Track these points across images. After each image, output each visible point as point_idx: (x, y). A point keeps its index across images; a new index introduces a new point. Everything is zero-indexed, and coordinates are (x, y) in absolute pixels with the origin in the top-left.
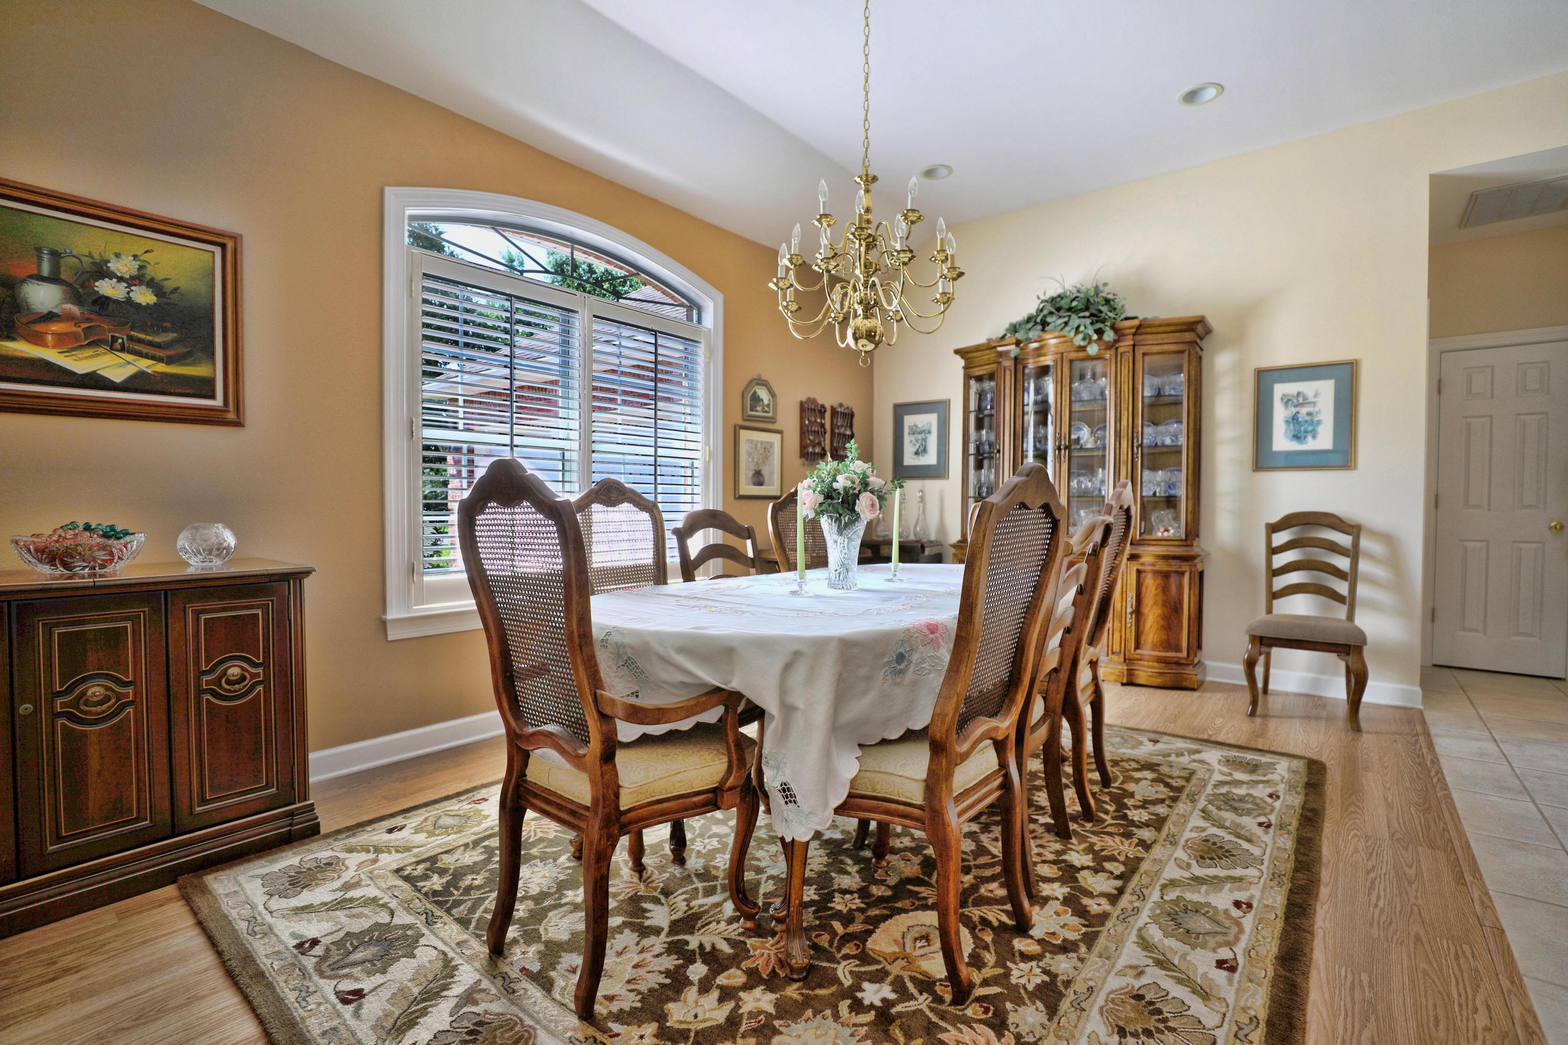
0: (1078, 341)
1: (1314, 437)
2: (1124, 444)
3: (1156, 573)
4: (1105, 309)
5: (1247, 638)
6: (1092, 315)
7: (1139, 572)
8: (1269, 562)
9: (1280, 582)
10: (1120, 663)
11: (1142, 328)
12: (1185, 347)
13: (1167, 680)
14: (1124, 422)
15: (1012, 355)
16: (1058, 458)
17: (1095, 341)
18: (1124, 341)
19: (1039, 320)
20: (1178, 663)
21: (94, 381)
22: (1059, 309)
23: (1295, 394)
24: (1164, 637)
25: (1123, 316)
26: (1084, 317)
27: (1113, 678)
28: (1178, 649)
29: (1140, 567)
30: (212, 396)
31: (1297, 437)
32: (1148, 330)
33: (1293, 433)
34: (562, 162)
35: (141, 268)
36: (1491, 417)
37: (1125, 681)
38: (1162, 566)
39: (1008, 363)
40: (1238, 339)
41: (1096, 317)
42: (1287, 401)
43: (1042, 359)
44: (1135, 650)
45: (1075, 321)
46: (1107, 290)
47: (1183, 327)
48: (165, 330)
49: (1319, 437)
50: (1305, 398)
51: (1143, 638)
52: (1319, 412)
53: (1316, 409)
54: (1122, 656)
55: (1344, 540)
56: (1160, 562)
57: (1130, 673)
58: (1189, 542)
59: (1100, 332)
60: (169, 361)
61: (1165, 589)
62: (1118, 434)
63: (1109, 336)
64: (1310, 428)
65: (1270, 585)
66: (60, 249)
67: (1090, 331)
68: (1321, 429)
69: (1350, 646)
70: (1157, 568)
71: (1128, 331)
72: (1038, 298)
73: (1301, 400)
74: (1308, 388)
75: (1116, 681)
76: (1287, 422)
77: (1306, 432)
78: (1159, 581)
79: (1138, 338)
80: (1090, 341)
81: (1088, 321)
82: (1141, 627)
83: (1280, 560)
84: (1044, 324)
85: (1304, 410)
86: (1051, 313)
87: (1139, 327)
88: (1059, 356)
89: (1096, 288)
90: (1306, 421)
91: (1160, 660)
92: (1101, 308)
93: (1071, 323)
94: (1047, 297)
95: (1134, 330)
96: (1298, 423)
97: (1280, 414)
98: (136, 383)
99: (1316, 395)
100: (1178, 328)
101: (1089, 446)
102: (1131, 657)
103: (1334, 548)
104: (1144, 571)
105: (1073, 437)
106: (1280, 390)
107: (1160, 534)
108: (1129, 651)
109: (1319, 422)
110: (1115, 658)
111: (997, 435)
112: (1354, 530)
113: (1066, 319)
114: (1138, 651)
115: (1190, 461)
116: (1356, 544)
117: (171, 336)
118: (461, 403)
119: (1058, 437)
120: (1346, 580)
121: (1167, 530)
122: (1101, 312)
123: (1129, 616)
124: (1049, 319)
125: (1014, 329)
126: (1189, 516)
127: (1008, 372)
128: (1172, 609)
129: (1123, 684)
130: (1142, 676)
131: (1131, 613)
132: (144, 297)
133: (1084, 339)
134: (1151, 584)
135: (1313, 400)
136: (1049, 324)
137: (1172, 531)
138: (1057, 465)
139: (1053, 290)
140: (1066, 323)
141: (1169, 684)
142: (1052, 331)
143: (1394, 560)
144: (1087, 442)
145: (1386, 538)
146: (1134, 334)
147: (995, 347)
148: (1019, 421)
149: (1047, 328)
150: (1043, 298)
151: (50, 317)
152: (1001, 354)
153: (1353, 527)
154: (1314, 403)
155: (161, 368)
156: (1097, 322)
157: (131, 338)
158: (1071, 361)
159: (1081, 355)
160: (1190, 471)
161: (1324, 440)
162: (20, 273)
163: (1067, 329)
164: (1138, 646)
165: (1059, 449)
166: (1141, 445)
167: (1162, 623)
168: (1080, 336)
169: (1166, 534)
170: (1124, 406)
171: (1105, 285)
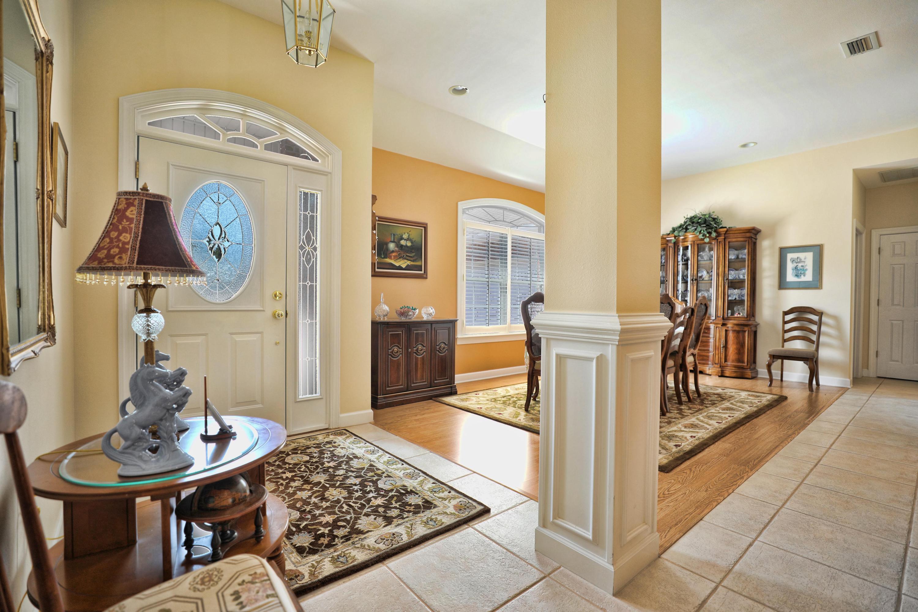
0: (701, 236)
1: (804, 276)
2: (720, 278)
3: (734, 331)
4: (712, 223)
5: (768, 356)
6: (707, 225)
7: (726, 331)
8: (783, 327)
9: (787, 335)
10: (718, 368)
11: (729, 231)
12: (747, 239)
13: (738, 375)
14: (720, 270)
15: (673, 242)
16: (692, 284)
17: (708, 237)
18: (720, 236)
19: (684, 227)
20: (743, 368)
21: (400, 268)
22: (693, 223)
23: (796, 258)
24: (737, 357)
25: (720, 226)
26: (704, 227)
27: (715, 374)
28: (743, 362)
29: (726, 329)
30: (421, 271)
31: (797, 276)
32: (731, 232)
33: (795, 274)
34: (503, 183)
35: (409, 236)
36: (904, 264)
37: (720, 375)
38: (737, 328)
39: (671, 245)
40: (772, 234)
41: (709, 226)
42: (793, 261)
43: (686, 243)
44: (725, 362)
45: (699, 229)
46: (714, 214)
47: (746, 231)
48: (413, 252)
49: (806, 276)
50: (800, 260)
51: (728, 358)
52: (806, 265)
53: (805, 264)
54: (719, 365)
55: (815, 318)
56: (735, 326)
57: (722, 372)
58: (748, 319)
59: (710, 233)
60: (413, 261)
61: (737, 338)
62: (718, 275)
63: (714, 235)
64: (803, 272)
65: (783, 337)
66: (395, 233)
67: (706, 233)
68: (807, 272)
69: (808, 358)
70: (734, 329)
71: (722, 233)
72: (684, 217)
73: (799, 260)
74: (802, 255)
75: (716, 375)
76: (793, 269)
77: (801, 273)
78: (735, 334)
79: (726, 235)
80: (706, 237)
81: (705, 228)
82: (727, 353)
83: (788, 326)
84: (687, 229)
85: (800, 265)
86: (689, 225)
87: (727, 231)
88: (692, 243)
89: (710, 214)
90: (801, 269)
91: (735, 367)
92: (711, 222)
93: (698, 229)
94: (689, 217)
95: (724, 232)
96: (798, 270)
97: (790, 266)
98: (408, 268)
99: (805, 258)
100: (744, 231)
101: (706, 279)
102: (723, 365)
103: (811, 321)
104: (729, 330)
105: (700, 275)
106: (790, 256)
107: (736, 315)
108: (722, 363)
109: (806, 270)
110: (716, 366)
111: (666, 274)
112: (820, 314)
113: (696, 227)
114: (726, 363)
115: (749, 285)
116: (820, 319)
117: (414, 254)
118: (472, 268)
119: (692, 275)
120: (815, 334)
121: (740, 314)
122: (711, 224)
123: (722, 349)
124: (688, 227)
125: (674, 230)
126: (748, 308)
127: (671, 248)
128: (740, 345)
129: (719, 376)
130: (727, 373)
131: (723, 347)
132: (409, 244)
133: (703, 236)
134: (731, 335)
135: (804, 260)
136: (688, 229)
137: (741, 314)
138: (692, 287)
139: (691, 214)
140: (696, 229)
141: (739, 376)
142: (690, 232)
143: (838, 327)
144: (705, 277)
145: (835, 318)
146: (725, 234)
147: (666, 238)
148: (676, 269)
149: (688, 231)
150: (686, 217)
151: (393, 252)
152: (668, 241)
153: (819, 313)
154: (804, 262)
155: (412, 263)
156: (709, 228)
157: (406, 255)
158: (698, 245)
159: (702, 242)
160: (749, 290)
161: (808, 277)
162: (388, 241)
163: (696, 231)
164: (726, 361)
165: (693, 280)
166: (728, 279)
167: (736, 351)
168: (701, 235)
169: (739, 315)
170: (720, 263)
171: (713, 212)
